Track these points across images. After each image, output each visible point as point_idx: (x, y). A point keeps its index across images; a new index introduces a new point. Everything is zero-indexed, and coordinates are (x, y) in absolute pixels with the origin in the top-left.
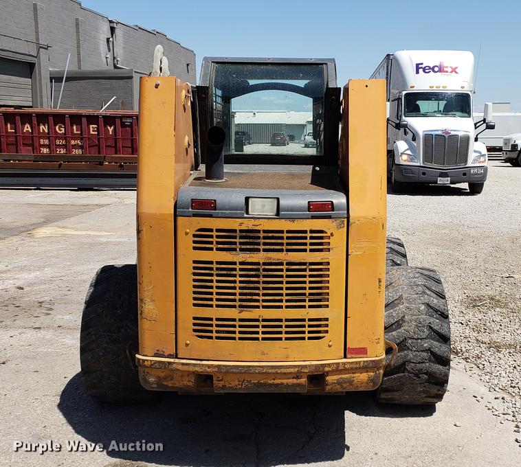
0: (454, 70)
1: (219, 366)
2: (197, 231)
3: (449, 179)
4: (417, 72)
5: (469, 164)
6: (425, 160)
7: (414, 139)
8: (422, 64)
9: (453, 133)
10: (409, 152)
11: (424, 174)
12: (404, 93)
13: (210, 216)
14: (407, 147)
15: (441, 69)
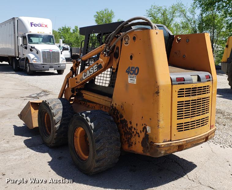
0: (46, 26)
1: (186, 141)
2: (179, 90)
3: (53, 68)
4: (32, 26)
5: (60, 63)
6: (43, 62)
7: (37, 53)
8: (33, 23)
9: (53, 51)
10: (36, 58)
11: (43, 67)
12: (27, 34)
13: (183, 84)
14: (35, 56)
15: (41, 26)
